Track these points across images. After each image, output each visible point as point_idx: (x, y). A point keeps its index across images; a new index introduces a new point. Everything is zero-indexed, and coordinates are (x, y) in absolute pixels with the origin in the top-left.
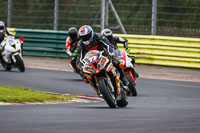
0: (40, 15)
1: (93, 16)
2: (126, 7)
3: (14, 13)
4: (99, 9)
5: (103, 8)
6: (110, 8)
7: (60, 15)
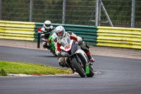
0: (52, 13)
1: (90, 14)
2: (113, 8)
3: (34, 12)
4: (94, 9)
5: (97, 8)
6: (102, 8)
7: (66, 13)
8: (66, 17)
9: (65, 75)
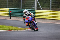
0: (16, 4)
1: (32, 4)
2: (42, 2)
3: (9, 4)
4: (34, 2)
6: (37, 2)
7: (22, 4)
8: (22, 6)
9: (22, 30)
